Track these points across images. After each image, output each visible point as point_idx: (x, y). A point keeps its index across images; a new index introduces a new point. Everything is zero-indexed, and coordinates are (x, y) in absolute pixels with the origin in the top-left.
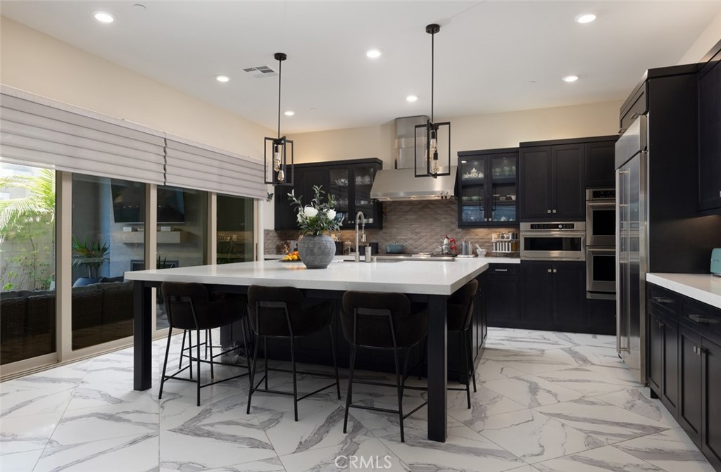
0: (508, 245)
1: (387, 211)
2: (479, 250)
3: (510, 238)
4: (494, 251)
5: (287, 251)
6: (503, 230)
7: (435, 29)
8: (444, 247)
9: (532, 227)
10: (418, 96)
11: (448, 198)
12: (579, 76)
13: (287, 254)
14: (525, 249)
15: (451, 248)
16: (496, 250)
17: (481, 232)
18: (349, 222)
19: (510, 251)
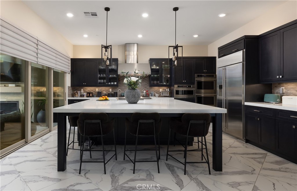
0: (168, 93)
1: (120, 80)
2: (156, 95)
3: (168, 91)
4: (162, 95)
5: (77, 96)
6: (165, 88)
7: (177, 9)
8: (144, 94)
9: (178, 86)
10: (143, 35)
11: (148, 75)
12: (199, 35)
13: (77, 97)
14: (176, 94)
15: (146, 94)
16: (162, 94)
17: (156, 88)
18: (107, 84)
19: (168, 95)
